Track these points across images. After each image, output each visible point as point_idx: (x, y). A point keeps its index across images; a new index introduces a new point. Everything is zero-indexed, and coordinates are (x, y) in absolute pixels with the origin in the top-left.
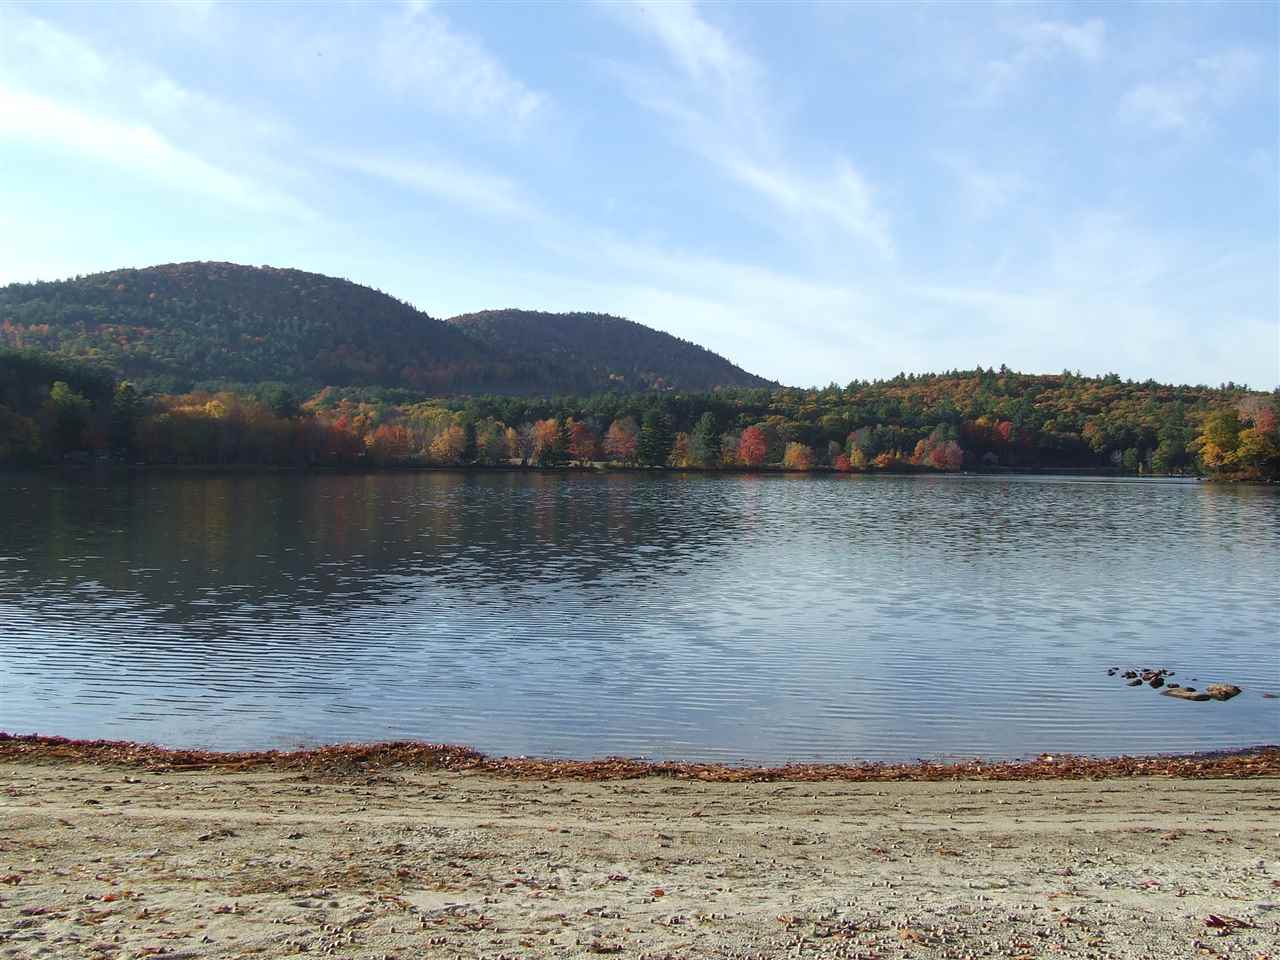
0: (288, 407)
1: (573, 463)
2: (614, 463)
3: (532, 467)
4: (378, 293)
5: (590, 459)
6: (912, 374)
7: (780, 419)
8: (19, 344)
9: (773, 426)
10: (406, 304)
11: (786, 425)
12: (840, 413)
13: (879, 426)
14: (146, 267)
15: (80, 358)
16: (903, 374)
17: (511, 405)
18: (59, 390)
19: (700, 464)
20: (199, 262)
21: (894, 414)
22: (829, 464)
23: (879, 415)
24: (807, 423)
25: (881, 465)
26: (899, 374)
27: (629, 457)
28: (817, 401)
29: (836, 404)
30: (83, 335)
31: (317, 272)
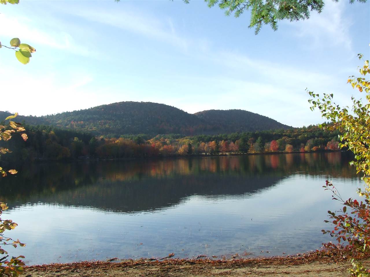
0: (139, 141)
1: (220, 154)
2: (232, 153)
3: (208, 155)
4: (173, 107)
5: (225, 152)
6: (328, 122)
7: (286, 138)
8: (75, 127)
9: (284, 140)
10: (181, 110)
11: (288, 139)
12: (304, 135)
13: (316, 138)
14: (109, 104)
15: (91, 130)
16: (325, 122)
17: (207, 137)
18: (76, 139)
19: (258, 152)
20: (124, 102)
21: (321, 135)
22: (298, 150)
23: (316, 135)
24: (294, 138)
25: (314, 150)
26: (324, 122)
27: (237, 151)
28: (297, 132)
29: (304, 132)
30: (92, 124)
31: (156, 103)
